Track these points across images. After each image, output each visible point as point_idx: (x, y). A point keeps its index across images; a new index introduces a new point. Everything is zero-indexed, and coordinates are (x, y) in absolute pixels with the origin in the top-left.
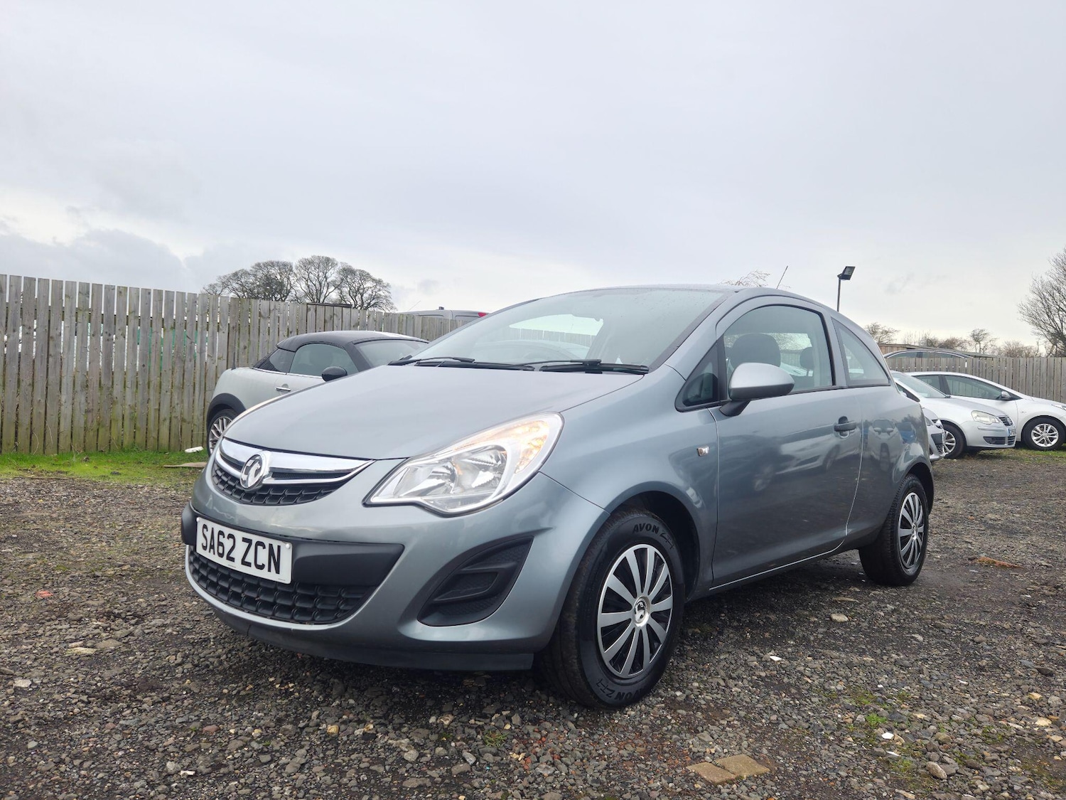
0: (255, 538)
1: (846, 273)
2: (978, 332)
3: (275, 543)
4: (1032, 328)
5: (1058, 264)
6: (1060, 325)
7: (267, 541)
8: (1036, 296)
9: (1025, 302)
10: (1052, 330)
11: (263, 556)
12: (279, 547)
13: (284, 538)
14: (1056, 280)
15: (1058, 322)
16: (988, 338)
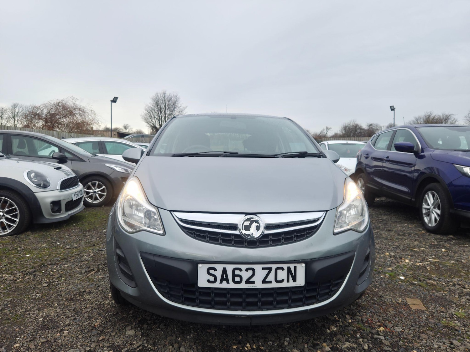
0: (274, 266)
1: (114, 100)
2: (126, 125)
3: (292, 266)
4: (146, 124)
5: (153, 99)
6: (155, 123)
7: (285, 266)
8: (146, 112)
9: (143, 114)
10: (152, 125)
11: (282, 275)
12: (295, 268)
13: (298, 262)
14: (153, 106)
15: (154, 122)
16: (130, 128)
